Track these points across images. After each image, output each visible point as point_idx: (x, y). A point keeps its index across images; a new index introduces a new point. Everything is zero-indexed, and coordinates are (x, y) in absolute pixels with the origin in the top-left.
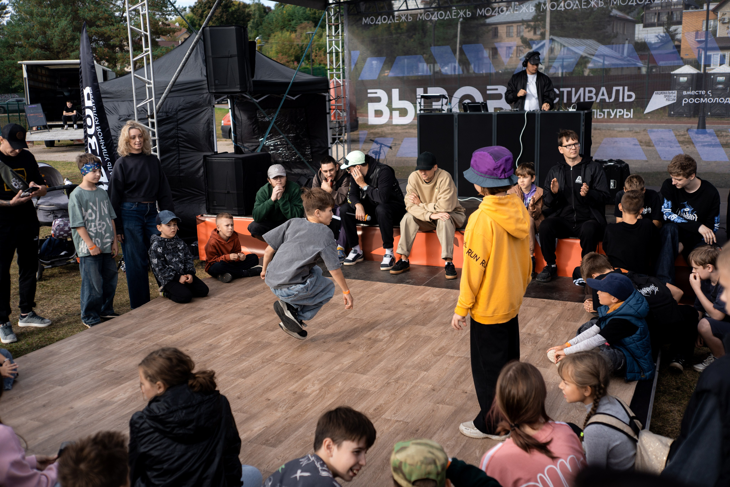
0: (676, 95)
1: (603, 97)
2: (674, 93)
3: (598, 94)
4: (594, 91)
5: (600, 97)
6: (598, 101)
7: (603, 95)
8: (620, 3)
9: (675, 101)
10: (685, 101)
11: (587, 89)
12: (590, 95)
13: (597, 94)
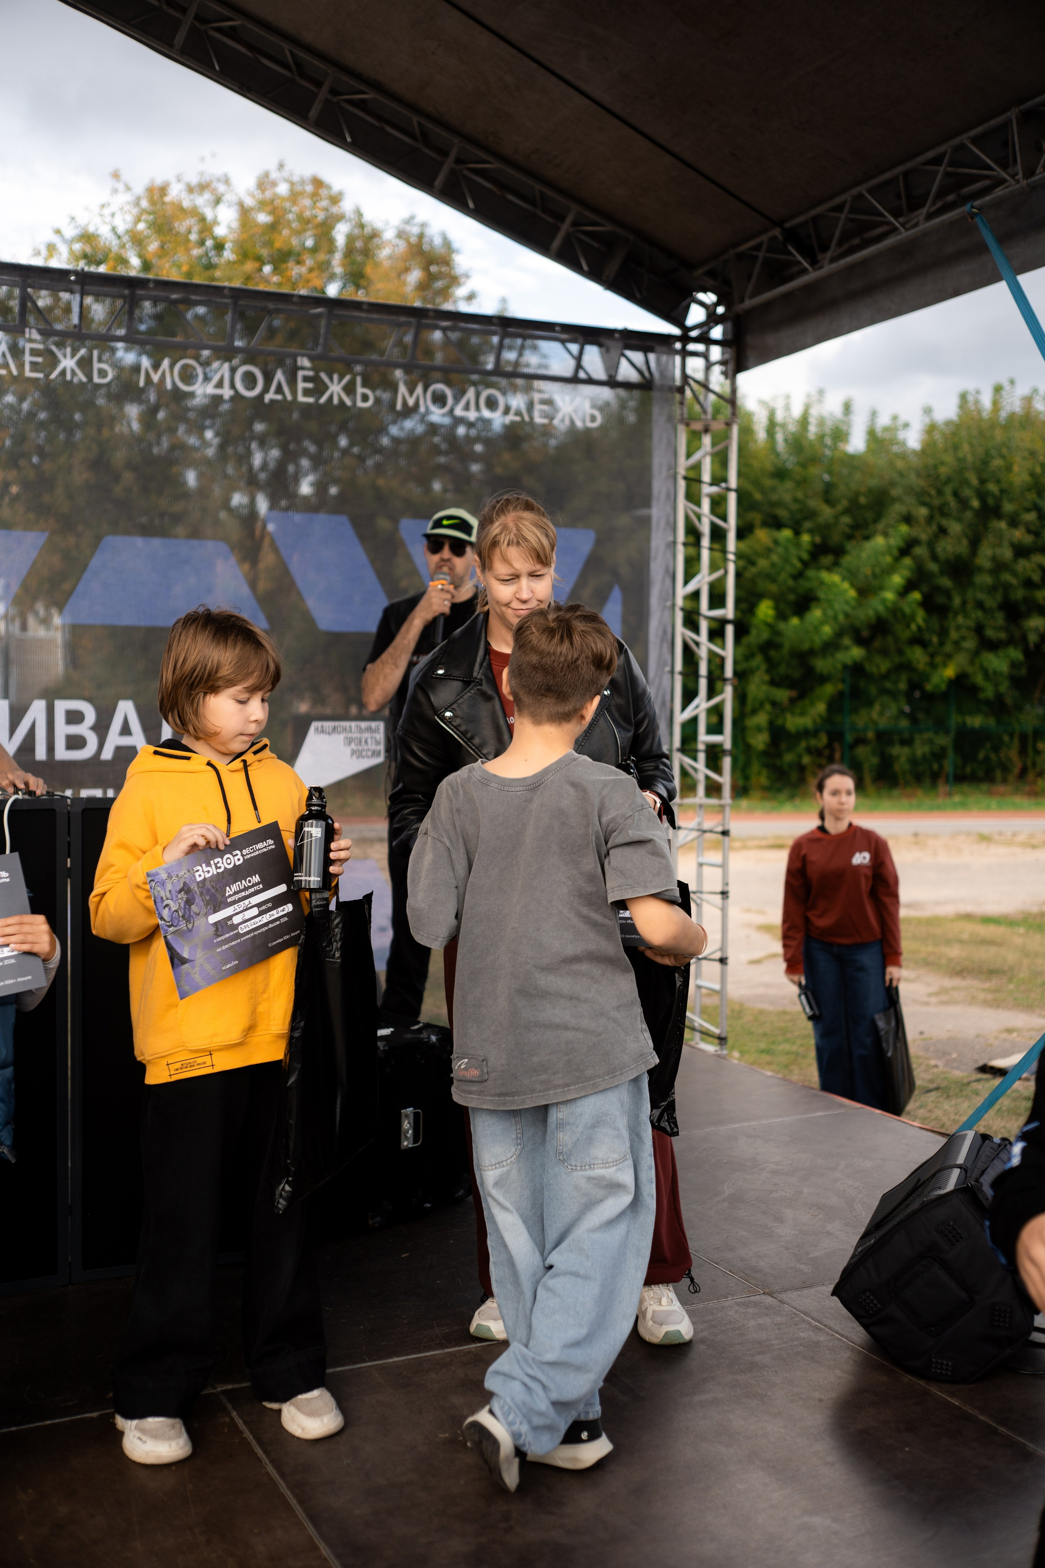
0: (381, 736)
1: (126, 741)
2: (377, 730)
3: (107, 727)
4: (90, 714)
5: (114, 739)
6: (107, 754)
7: (126, 730)
8: (174, 383)
9: (380, 759)
11: (62, 706)
12: (74, 730)
13: (101, 728)
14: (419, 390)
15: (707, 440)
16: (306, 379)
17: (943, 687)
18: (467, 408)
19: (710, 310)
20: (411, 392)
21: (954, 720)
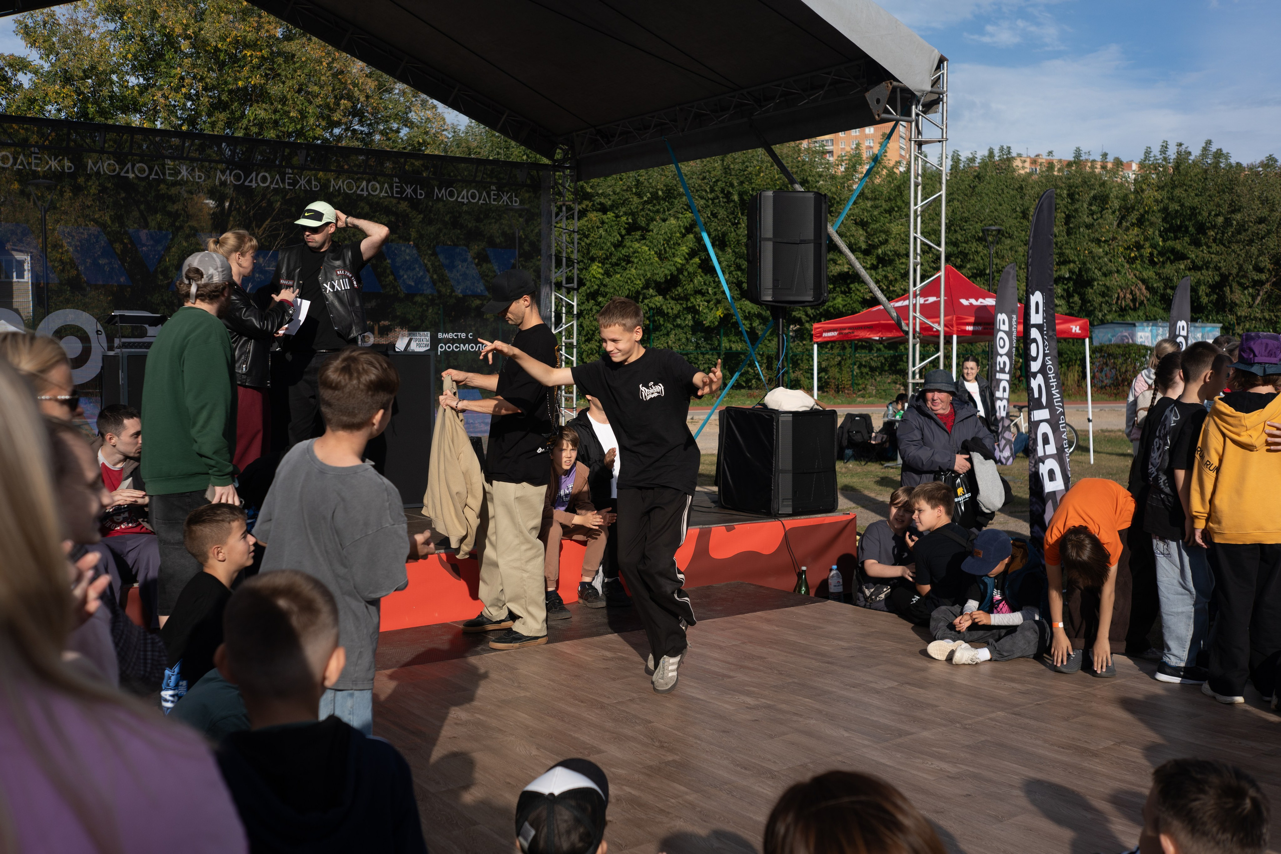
0: (428, 338)
2: (427, 335)
8: (345, 190)
9: (429, 348)
10: (442, 347)
14: (443, 191)
15: (564, 209)
16: (397, 187)
17: (716, 323)
18: (463, 198)
19: (565, 153)
20: (440, 190)
21: (725, 344)
